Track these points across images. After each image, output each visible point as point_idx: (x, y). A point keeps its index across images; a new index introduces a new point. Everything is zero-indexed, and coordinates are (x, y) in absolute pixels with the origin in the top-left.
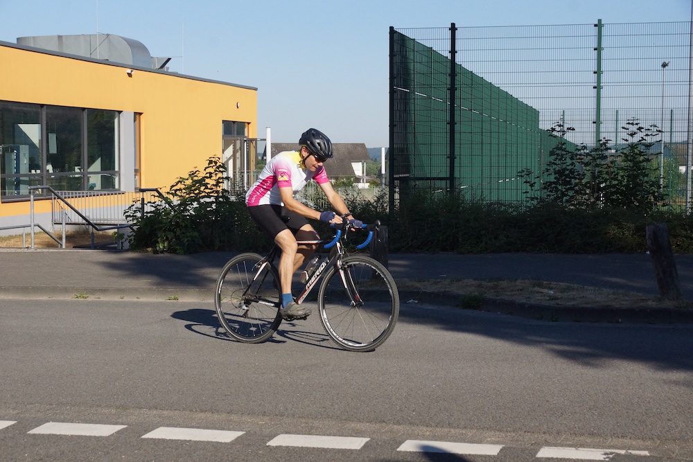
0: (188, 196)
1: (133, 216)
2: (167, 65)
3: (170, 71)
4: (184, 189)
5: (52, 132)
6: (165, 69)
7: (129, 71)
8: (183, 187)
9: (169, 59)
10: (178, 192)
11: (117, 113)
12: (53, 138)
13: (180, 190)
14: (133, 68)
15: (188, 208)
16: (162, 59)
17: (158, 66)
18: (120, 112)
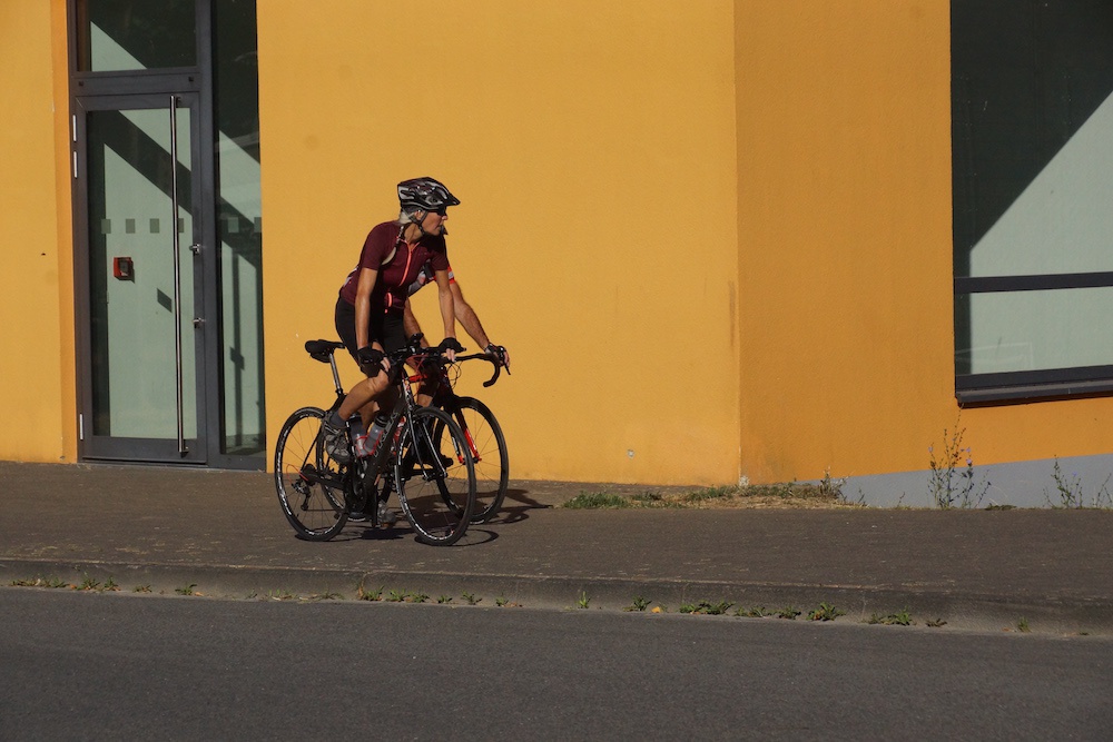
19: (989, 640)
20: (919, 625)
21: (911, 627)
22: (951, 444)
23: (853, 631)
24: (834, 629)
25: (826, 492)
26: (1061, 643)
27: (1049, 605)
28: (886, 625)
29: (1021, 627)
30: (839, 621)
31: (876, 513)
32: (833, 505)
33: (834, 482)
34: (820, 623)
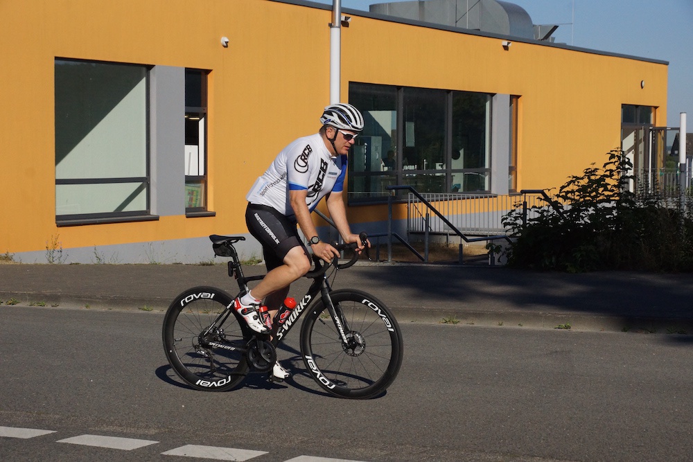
0: (582, 199)
1: (513, 224)
2: (553, 35)
3: (555, 42)
4: (577, 191)
5: (410, 120)
6: (550, 40)
7: (505, 43)
8: (576, 188)
9: (556, 27)
10: (569, 195)
11: (489, 96)
12: (411, 127)
13: (572, 192)
14: (510, 40)
15: (581, 214)
16: (546, 27)
17: (541, 36)
18: (492, 95)
19: (76, 311)
20: (49, 306)
21: (45, 307)
22: (54, 240)
23: (24, 309)
24: (16, 308)
25: (7, 258)
26: (102, 312)
27: (97, 298)
28: (36, 306)
29: (87, 307)
30: (17, 305)
31: (27, 265)
32: (11, 263)
33: (10, 254)
34: (11, 306)
